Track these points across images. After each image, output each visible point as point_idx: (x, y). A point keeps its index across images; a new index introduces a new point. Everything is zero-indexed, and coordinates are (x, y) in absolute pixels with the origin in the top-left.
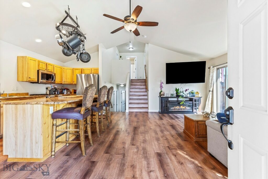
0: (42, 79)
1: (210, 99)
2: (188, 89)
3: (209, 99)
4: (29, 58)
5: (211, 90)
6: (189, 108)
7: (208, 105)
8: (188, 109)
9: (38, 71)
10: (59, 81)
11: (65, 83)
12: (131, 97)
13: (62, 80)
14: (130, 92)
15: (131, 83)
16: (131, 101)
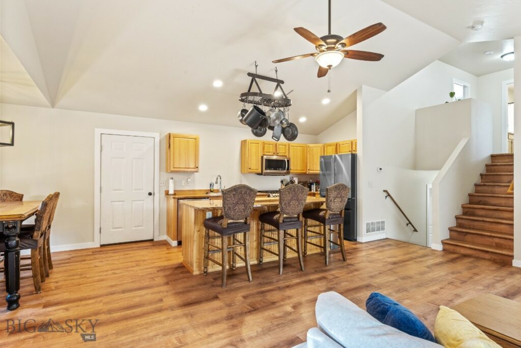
0: (266, 169)
4: (250, 141)
9: (262, 157)
10: (299, 168)
11: (311, 172)
12: (467, 210)
13: (306, 166)
14: (470, 195)
15: (487, 166)
16: (460, 221)
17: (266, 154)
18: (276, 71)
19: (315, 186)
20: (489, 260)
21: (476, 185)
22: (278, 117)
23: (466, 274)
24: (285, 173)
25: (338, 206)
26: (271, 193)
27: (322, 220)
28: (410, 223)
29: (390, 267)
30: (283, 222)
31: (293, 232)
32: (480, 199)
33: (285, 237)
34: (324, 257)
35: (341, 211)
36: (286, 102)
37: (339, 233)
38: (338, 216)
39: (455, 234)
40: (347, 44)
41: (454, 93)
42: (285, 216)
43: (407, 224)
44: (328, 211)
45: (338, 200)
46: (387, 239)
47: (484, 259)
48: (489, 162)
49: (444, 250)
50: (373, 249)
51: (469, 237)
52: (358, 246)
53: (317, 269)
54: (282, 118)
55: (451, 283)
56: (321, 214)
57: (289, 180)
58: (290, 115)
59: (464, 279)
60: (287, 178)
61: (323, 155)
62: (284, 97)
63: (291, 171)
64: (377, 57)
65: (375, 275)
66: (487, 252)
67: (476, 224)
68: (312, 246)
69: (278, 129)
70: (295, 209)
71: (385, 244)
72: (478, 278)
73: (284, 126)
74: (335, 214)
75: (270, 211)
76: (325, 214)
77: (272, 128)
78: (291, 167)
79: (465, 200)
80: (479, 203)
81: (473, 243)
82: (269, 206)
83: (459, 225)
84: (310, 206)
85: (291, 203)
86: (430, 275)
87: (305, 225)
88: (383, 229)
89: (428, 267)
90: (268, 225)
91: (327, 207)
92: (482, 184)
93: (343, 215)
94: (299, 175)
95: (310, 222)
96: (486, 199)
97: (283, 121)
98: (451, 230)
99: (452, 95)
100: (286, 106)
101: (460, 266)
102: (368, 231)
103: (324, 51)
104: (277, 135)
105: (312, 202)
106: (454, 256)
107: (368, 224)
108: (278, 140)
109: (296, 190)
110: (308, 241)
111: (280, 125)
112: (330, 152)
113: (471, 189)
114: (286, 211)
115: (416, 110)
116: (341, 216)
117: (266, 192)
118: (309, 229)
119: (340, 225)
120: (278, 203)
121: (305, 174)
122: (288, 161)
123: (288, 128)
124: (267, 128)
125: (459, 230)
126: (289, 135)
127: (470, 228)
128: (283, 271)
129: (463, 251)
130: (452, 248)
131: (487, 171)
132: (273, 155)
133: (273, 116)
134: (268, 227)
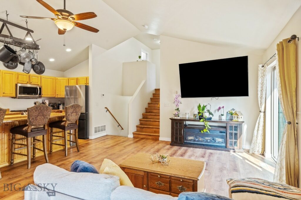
0: (20, 94)
1: (261, 128)
2: (223, 107)
3: (258, 127)
4: (3, 72)
5: (262, 109)
6: (220, 140)
7: (257, 137)
8: (219, 142)
9: (16, 85)
10: (49, 94)
11: (59, 96)
12: (144, 116)
13: (56, 93)
14: (146, 109)
15: (153, 94)
16: (141, 122)
17: (19, 82)
18: (27, 22)
19: (62, 106)
20: (151, 139)
21: (149, 104)
22: (27, 57)
23: (141, 147)
24: (38, 97)
25: (74, 118)
26: (25, 112)
27: (63, 128)
28: (120, 125)
29: (105, 150)
30: (31, 131)
31: (40, 137)
32: (150, 110)
33: (34, 142)
34: (64, 152)
35: (77, 121)
36: (35, 47)
37: (75, 135)
38: (74, 124)
39: (139, 128)
40: (75, 18)
41: (141, 56)
42: (33, 127)
43: (118, 126)
44: (67, 121)
45: (74, 114)
46: (107, 135)
47: (149, 139)
48: (154, 93)
49: (134, 137)
50: (98, 142)
51: (144, 129)
52: (89, 141)
53: (58, 160)
54: (32, 57)
55: (133, 153)
56: (63, 124)
57: (41, 102)
58: (39, 56)
59: (139, 150)
60: (40, 101)
61: (67, 85)
62: (34, 43)
63: (43, 96)
64: (96, 31)
65: (96, 156)
66: (150, 135)
67: (147, 122)
68: (57, 145)
69: (28, 66)
70: (42, 122)
71: (105, 138)
72: (145, 148)
73: (34, 63)
74: (73, 123)
75: (21, 124)
76: (65, 124)
77: (23, 64)
78: (43, 92)
79: (144, 111)
80: (149, 112)
81: (146, 132)
82: (19, 121)
83: (141, 124)
84: (55, 119)
85: (38, 118)
86: (124, 151)
87: (51, 132)
88: (105, 130)
89: (124, 147)
90: (19, 135)
91: (66, 119)
92: (151, 103)
93: (77, 124)
94: (49, 98)
95: (55, 130)
96: (152, 110)
97: (33, 60)
98: (137, 127)
99: (140, 57)
100: (35, 49)
101: (138, 144)
102: (96, 132)
103: (60, 19)
104: (27, 69)
105: (56, 117)
106: (138, 139)
107: (95, 128)
108: (29, 73)
109: (42, 109)
110: (54, 142)
111: (30, 62)
112: (72, 83)
113: (146, 106)
114: (34, 123)
115: (123, 63)
116: (76, 124)
117: (20, 111)
118: (54, 135)
119: (75, 130)
120: (26, 118)
121: (54, 98)
122: (40, 89)
123: (37, 65)
124: (18, 63)
125: (140, 126)
126: (38, 70)
127: (145, 125)
128: (31, 166)
129: (142, 137)
130: (137, 135)
131: (154, 96)
132: (27, 84)
133: (23, 55)
134: (18, 136)
